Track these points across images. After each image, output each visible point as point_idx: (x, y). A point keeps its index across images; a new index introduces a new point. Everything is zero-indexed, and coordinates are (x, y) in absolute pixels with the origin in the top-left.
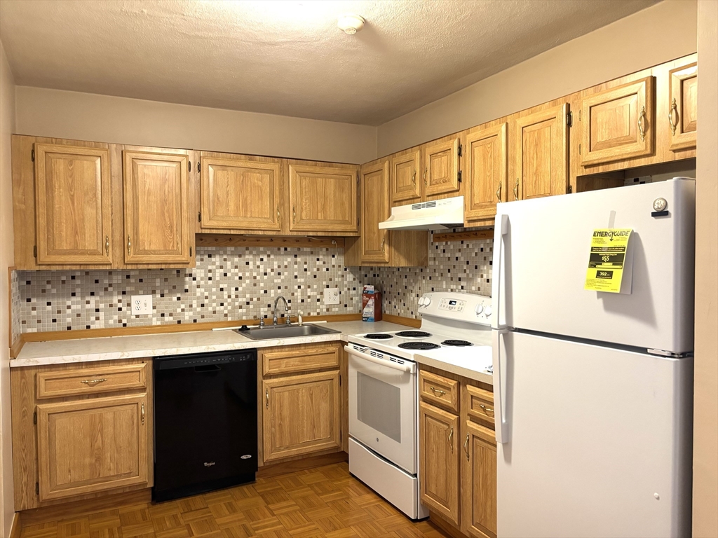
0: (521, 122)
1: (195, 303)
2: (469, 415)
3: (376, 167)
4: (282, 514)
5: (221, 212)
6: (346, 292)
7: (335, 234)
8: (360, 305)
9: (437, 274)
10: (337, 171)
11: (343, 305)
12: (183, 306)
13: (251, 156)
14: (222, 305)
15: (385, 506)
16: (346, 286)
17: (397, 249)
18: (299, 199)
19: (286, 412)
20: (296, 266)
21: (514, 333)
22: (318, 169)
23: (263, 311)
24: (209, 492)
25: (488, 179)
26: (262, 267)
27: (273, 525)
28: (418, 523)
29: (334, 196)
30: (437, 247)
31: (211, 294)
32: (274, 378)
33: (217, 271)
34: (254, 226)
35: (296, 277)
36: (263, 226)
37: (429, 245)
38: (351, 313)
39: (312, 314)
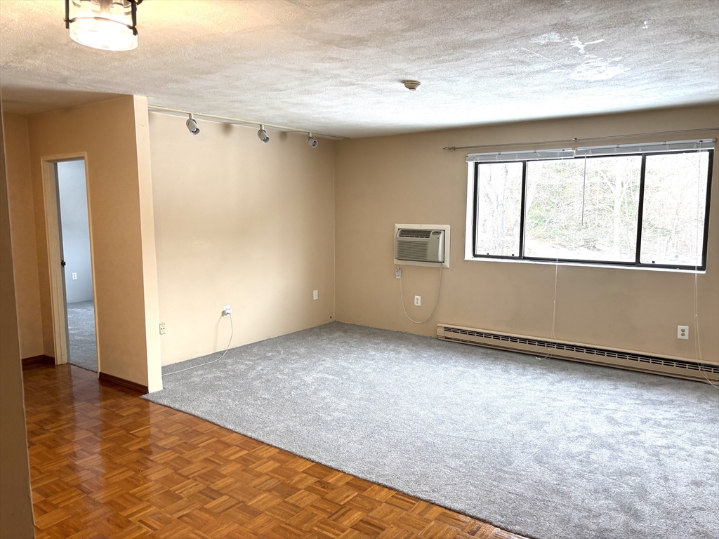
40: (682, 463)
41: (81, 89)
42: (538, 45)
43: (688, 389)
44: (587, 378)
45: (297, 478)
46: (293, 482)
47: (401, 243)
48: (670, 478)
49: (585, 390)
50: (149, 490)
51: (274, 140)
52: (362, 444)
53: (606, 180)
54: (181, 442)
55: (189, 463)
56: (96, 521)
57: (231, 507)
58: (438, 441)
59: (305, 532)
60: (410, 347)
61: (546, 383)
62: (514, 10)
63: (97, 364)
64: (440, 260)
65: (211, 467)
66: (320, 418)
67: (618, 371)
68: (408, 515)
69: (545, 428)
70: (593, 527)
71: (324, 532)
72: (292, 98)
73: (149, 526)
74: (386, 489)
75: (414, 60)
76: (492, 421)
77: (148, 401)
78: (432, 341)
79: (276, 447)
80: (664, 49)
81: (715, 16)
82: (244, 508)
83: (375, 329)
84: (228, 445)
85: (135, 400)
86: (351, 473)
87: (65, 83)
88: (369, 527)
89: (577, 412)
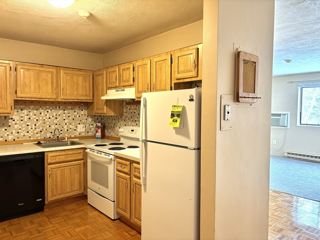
0: (156, 59)
1: (14, 132)
2: (134, 175)
3: (100, 73)
4: (55, 223)
5: (27, 90)
6: (88, 126)
7: (82, 101)
8: (95, 132)
9: (127, 119)
10: (83, 73)
11: (87, 132)
12: (8, 133)
13: (42, 65)
14: (28, 132)
15: (102, 216)
16: (88, 123)
17: (110, 108)
18: (65, 85)
19: (59, 179)
20: (64, 115)
21: (148, 142)
22: (74, 72)
23: (49, 135)
24: (21, 217)
25: (144, 81)
26: (48, 115)
27: (51, 228)
28: (115, 221)
29: (82, 84)
30: (127, 108)
31: (22, 127)
32: (53, 165)
33: (25, 117)
34: (44, 97)
35: (64, 120)
36: (48, 97)
37: (124, 106)
38: (90, 135)
39: (72, 136)
64: (286, 125)
78: (282, 158)
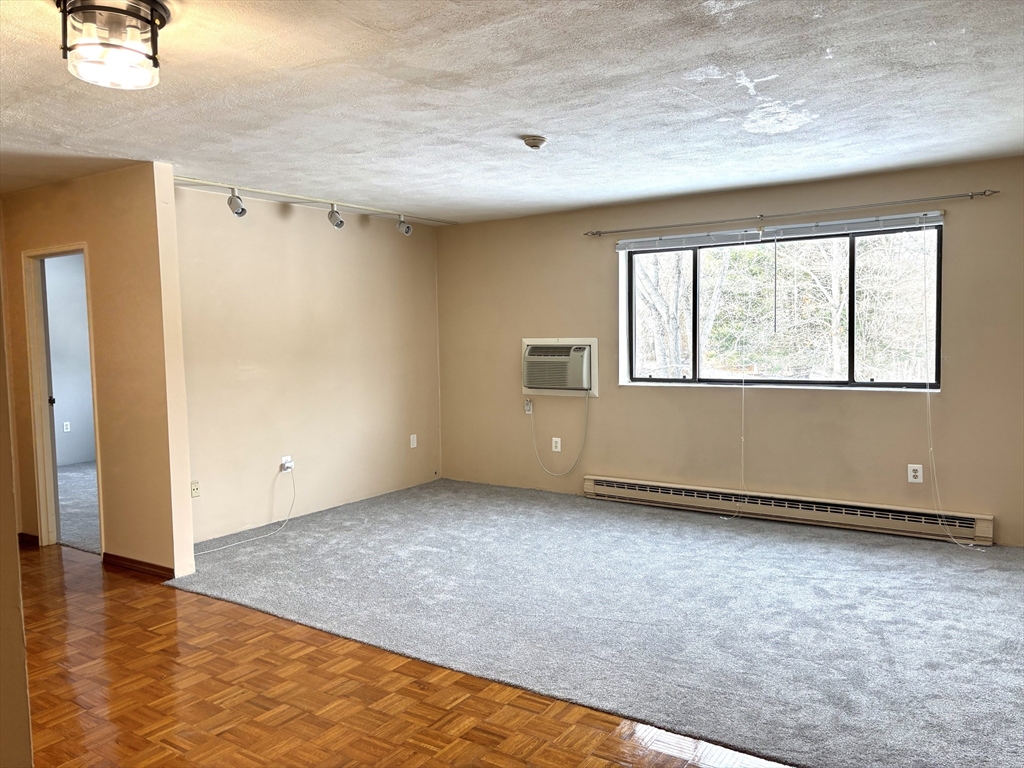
40: (914, 641)
41: (81, 153)
42: (694, 83)
43: (924, 550)
44: (789, 541)
45: (385, 679)
46: (380, 683)
47: (531, 365)
48: (896, 660)
49: (786, 556)
50: (176, 702)
51: (351, 224)
52: (477, 633)
53: (819, 285)
54: (221, 639)
55: (233, 665)
56: (100, 743)
57: (292, 719)
58: (583, 625)
59: (395, 746)
60: (547, 509)
61: (733, 548)
62: (656, 36)
63: (100, 543)
64: (585, 386)
65: (263, 669)
66: (418, 602)
67: (832, 531)
68: (539, 719)
69: (731, 604)
70: (791, 723)
71: (422, 744)
72: (373, 163)
73: (176, 747)
74: (509, 688)
75: (534, 106)
76: (658, 598)
77: (174, 588)
78: (578, 500)
79: (356, 641)
80: (859, 87)
81: (915, 41)
82: (310, 718)
83: (499, 486)
84: (289, 641)
85: (154, 588)
86: (462, 669)
87: (58, 144)
88: (485, 735)
89: (773, 583)
